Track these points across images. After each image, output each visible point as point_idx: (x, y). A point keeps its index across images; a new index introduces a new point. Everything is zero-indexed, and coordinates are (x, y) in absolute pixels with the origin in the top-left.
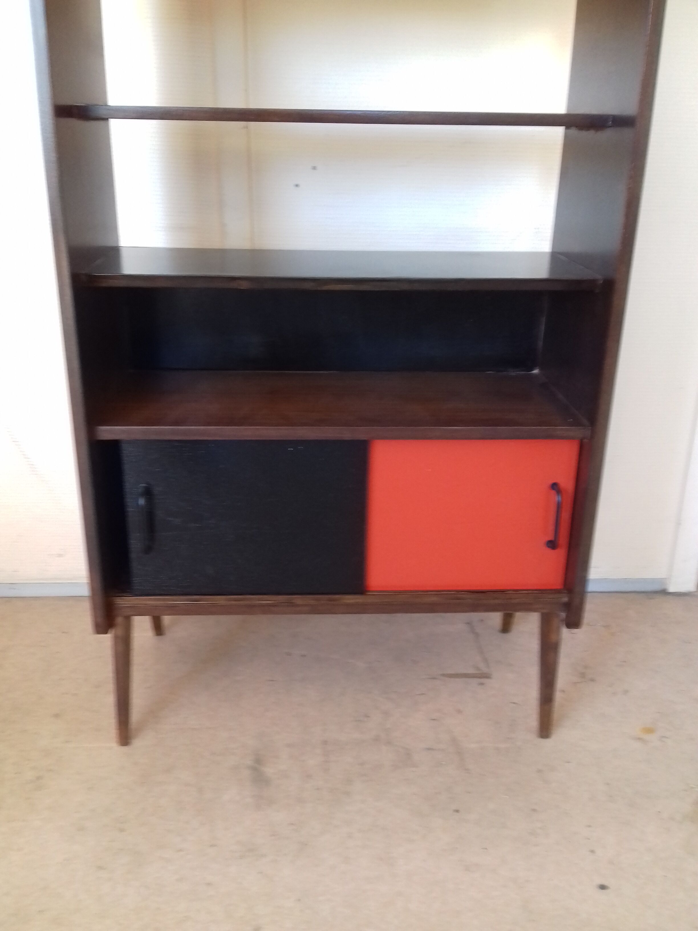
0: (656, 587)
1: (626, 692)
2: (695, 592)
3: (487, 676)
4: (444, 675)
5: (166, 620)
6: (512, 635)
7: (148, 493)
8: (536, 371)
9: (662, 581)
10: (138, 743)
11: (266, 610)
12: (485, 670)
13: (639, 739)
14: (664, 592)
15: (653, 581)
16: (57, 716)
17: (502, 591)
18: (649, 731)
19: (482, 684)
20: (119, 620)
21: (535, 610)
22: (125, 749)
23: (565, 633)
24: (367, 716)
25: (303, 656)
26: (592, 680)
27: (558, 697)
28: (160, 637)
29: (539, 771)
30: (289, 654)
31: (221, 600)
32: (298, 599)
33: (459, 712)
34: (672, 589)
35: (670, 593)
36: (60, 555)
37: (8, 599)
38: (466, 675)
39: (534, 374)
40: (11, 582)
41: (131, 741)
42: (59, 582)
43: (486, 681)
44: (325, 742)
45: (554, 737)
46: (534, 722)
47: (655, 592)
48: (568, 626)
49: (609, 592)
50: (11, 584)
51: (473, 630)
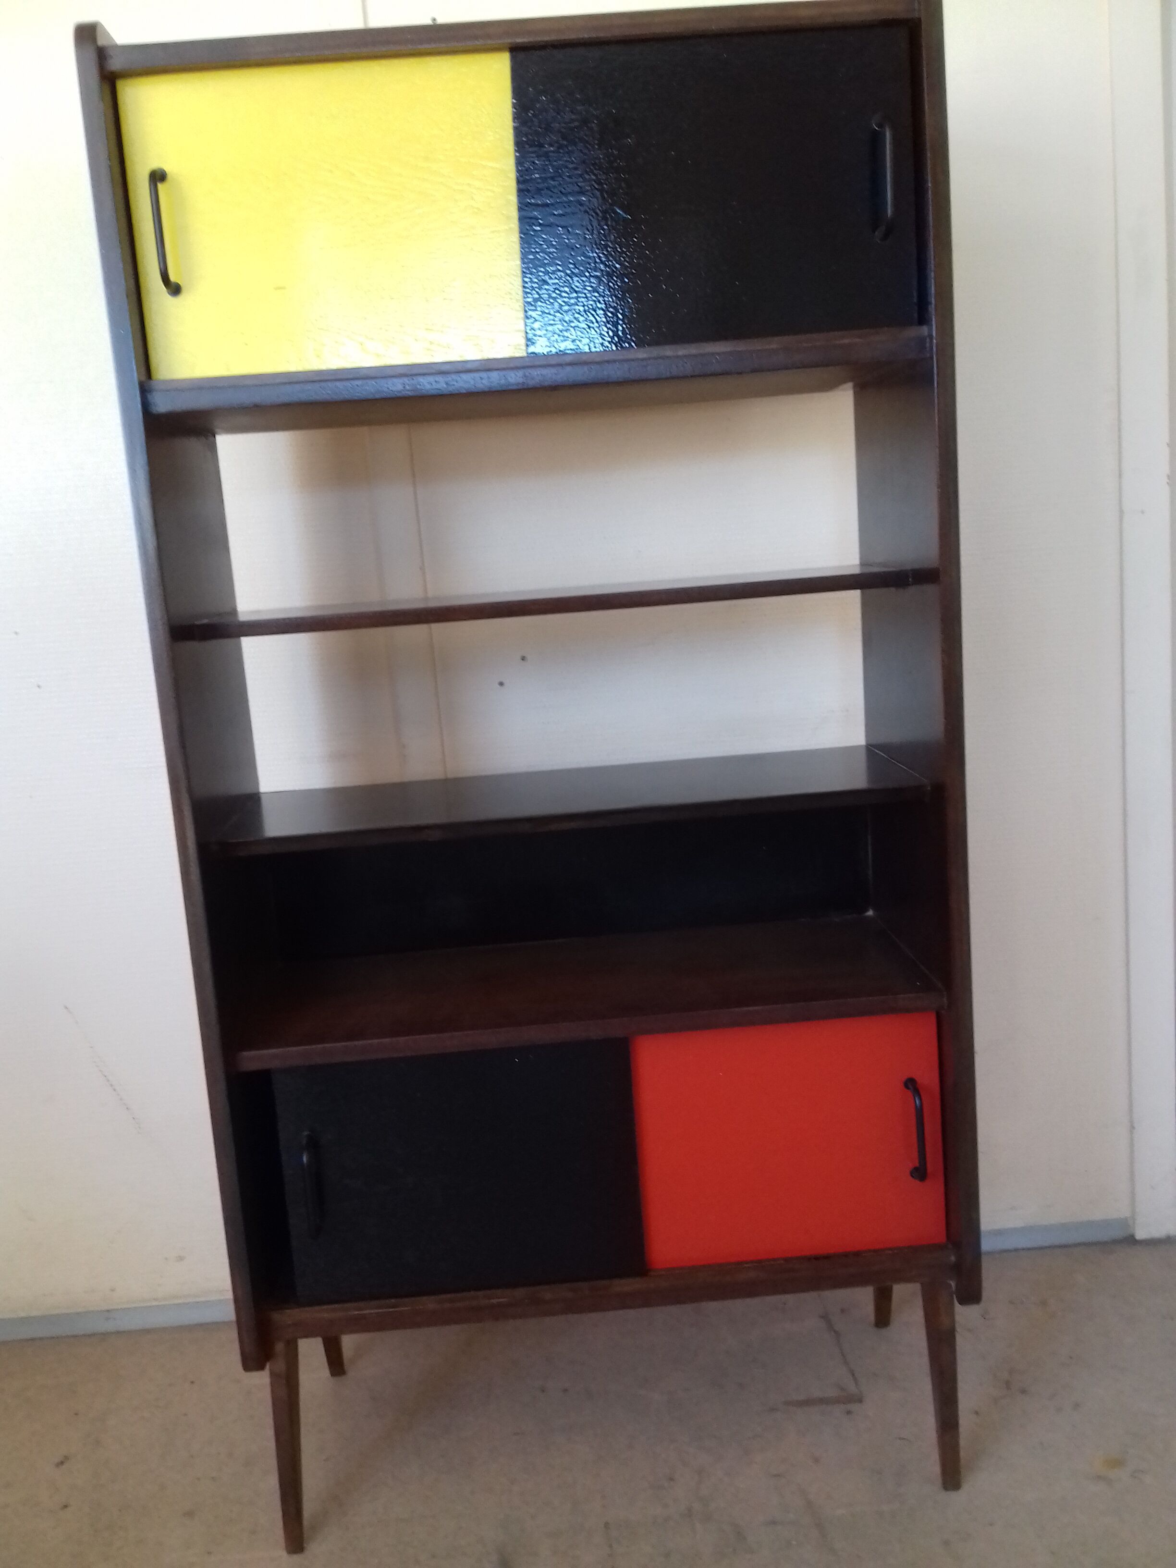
0: (1117, 1233)
3: (858, 1399)
4: (788, 1403)
5: (349, 1342)
6: (893, 1331)
7: (314, 1145)
8: (870, 913)
9: (1124, 1223)
11: (499, 1313)
12: (852, 1388)
13: (1099, 1478)
14: (1131, 1241)
15: (1106, 1224)
16: (190, 1514)
17: (857, 1254)
18: (1117, 1463)
19: (849, 1413)
20: (280, 1347)
21: (910, 1280)
22: (296, 1558)
24: (671, 1479)
25: (565, 1391)
26: (1023, 1391)
28: (339, 1378)
29: (946, 1543)
30: (543, 1390)
31: (429, 1303)
32: (547, 1293)
33: (814, 1459)
34: (1140, 1235)
35: (1139, 1241)
36: (181, 1259)
37: (103, 1336)
38: (823, 1401)
39: (868, 917)
40: (106, 1308)
41: (305, 1545)
42: (180, 1301)
43: (854, 1407)
44: (607, 1525)
45: (967, 1487)
46: (933, 1466)
47: (1116, 1242)
48: (963, 1301)
49: (1041, 1248)
50: (108, 1311)
51: (830, 1326)
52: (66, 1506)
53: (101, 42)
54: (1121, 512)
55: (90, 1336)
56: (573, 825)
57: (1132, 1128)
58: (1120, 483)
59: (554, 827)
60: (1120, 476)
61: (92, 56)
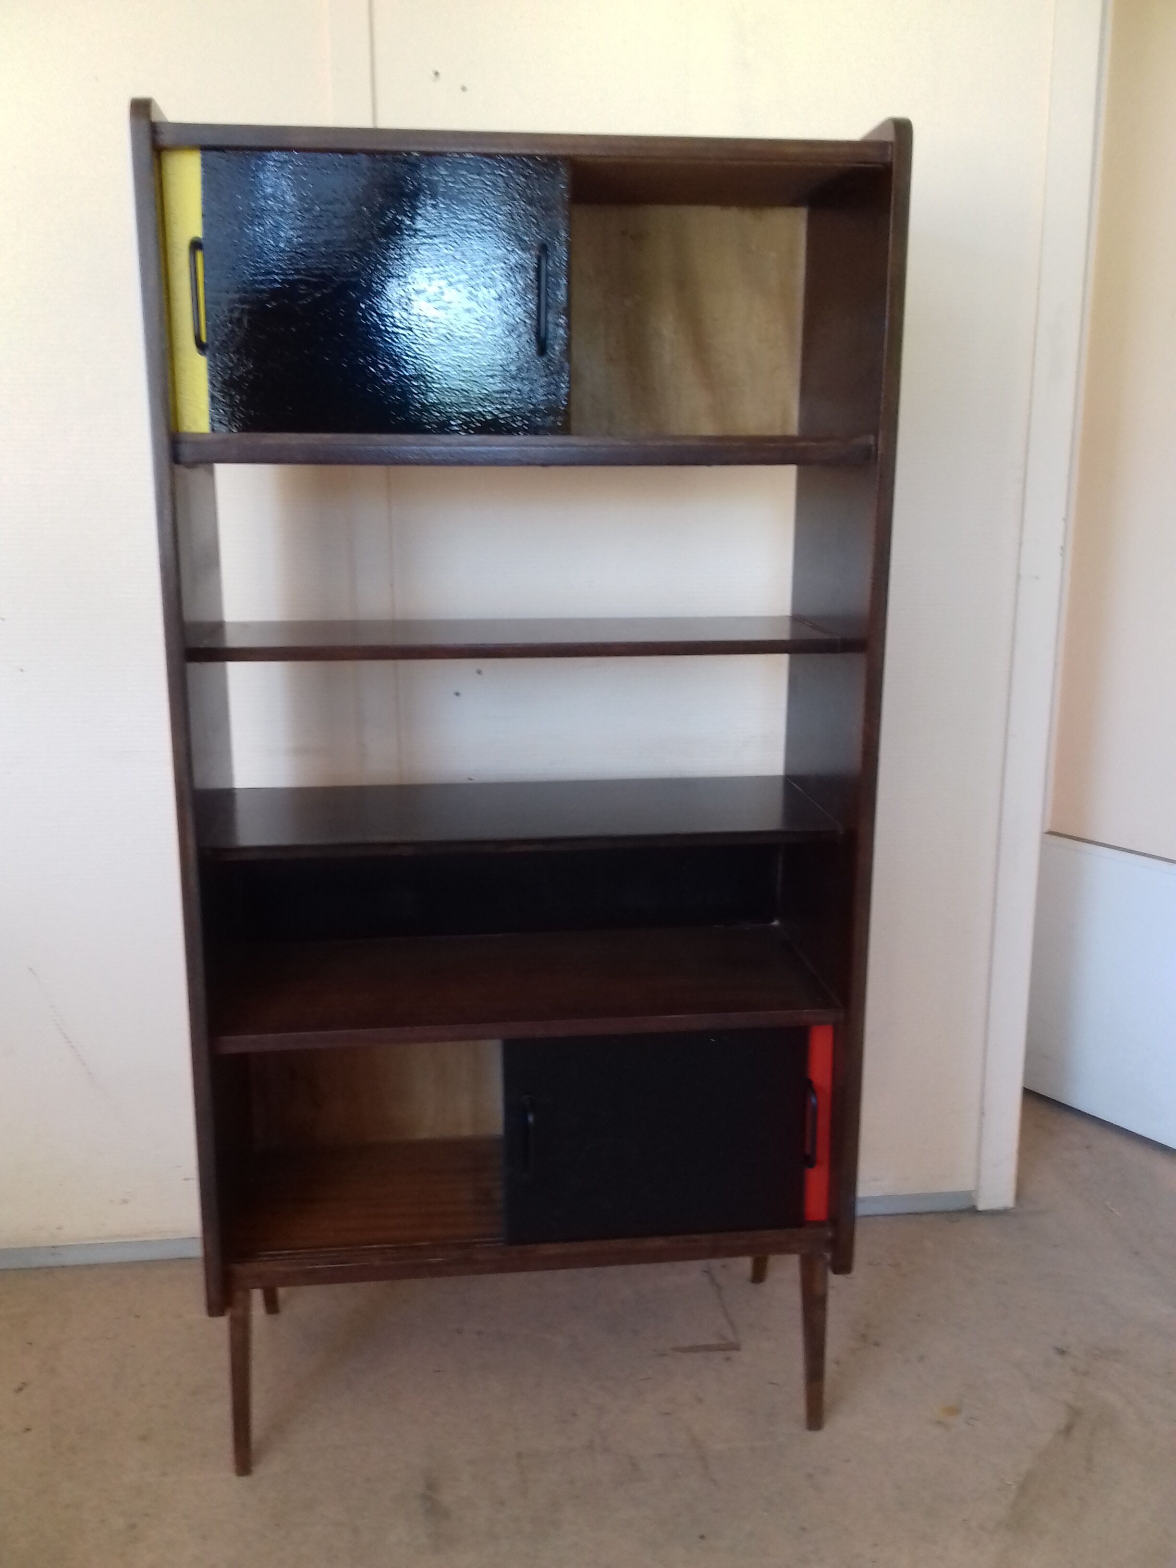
0: (963, 1204)
1: (921, 1359)
2: (1013, 1208)
3: (736, 1348)
4: (676, 1349)
6: (767, 1286)
8: (776, 923)
9: (968, 1195)
10: (263, 1470)
12: (732, 1338)
13: (939, 1423)
14: (973, 1211)
15: (955, 1195)
16: (144, 1438)
18: (954, 1411)
19: (728, 1359)
20: (236, 1297)
21: (790, 1251)
22: (245, 1479)
23: (835, 1280)
25: (479, 1333)
26: (877, 1344)
27: (830, 1368)
28: (274, 1316)
29: (810, 1476)
30: (460, 1332)
33: (700, 1400)
34: (981, 1207)
35: (980, 1211)
36: (125, 1202)
37: (49, 1270)
38: (708, 1348)
39: (774, 926)
40: (52, 1245)
41: (253, 1468)
42: (122, 1240)
43: (733, 1354)
44: (519, 1455)
45: (828, 1429)
46: (800, 1408)
47: (960, 1212)
48: (836, 1271)
49: (897, 1215)
50: (53, 1247)
51: (713, 1281)
52: (28, 1430)
53: (155, 118)
54: (1019, 577)
55: (38, 1269)
56: (531, 848)
57: (982, 1114)
58: (1020, 552)
59: (514, 849)
60: (1020, 544)
61: (146, 128)
